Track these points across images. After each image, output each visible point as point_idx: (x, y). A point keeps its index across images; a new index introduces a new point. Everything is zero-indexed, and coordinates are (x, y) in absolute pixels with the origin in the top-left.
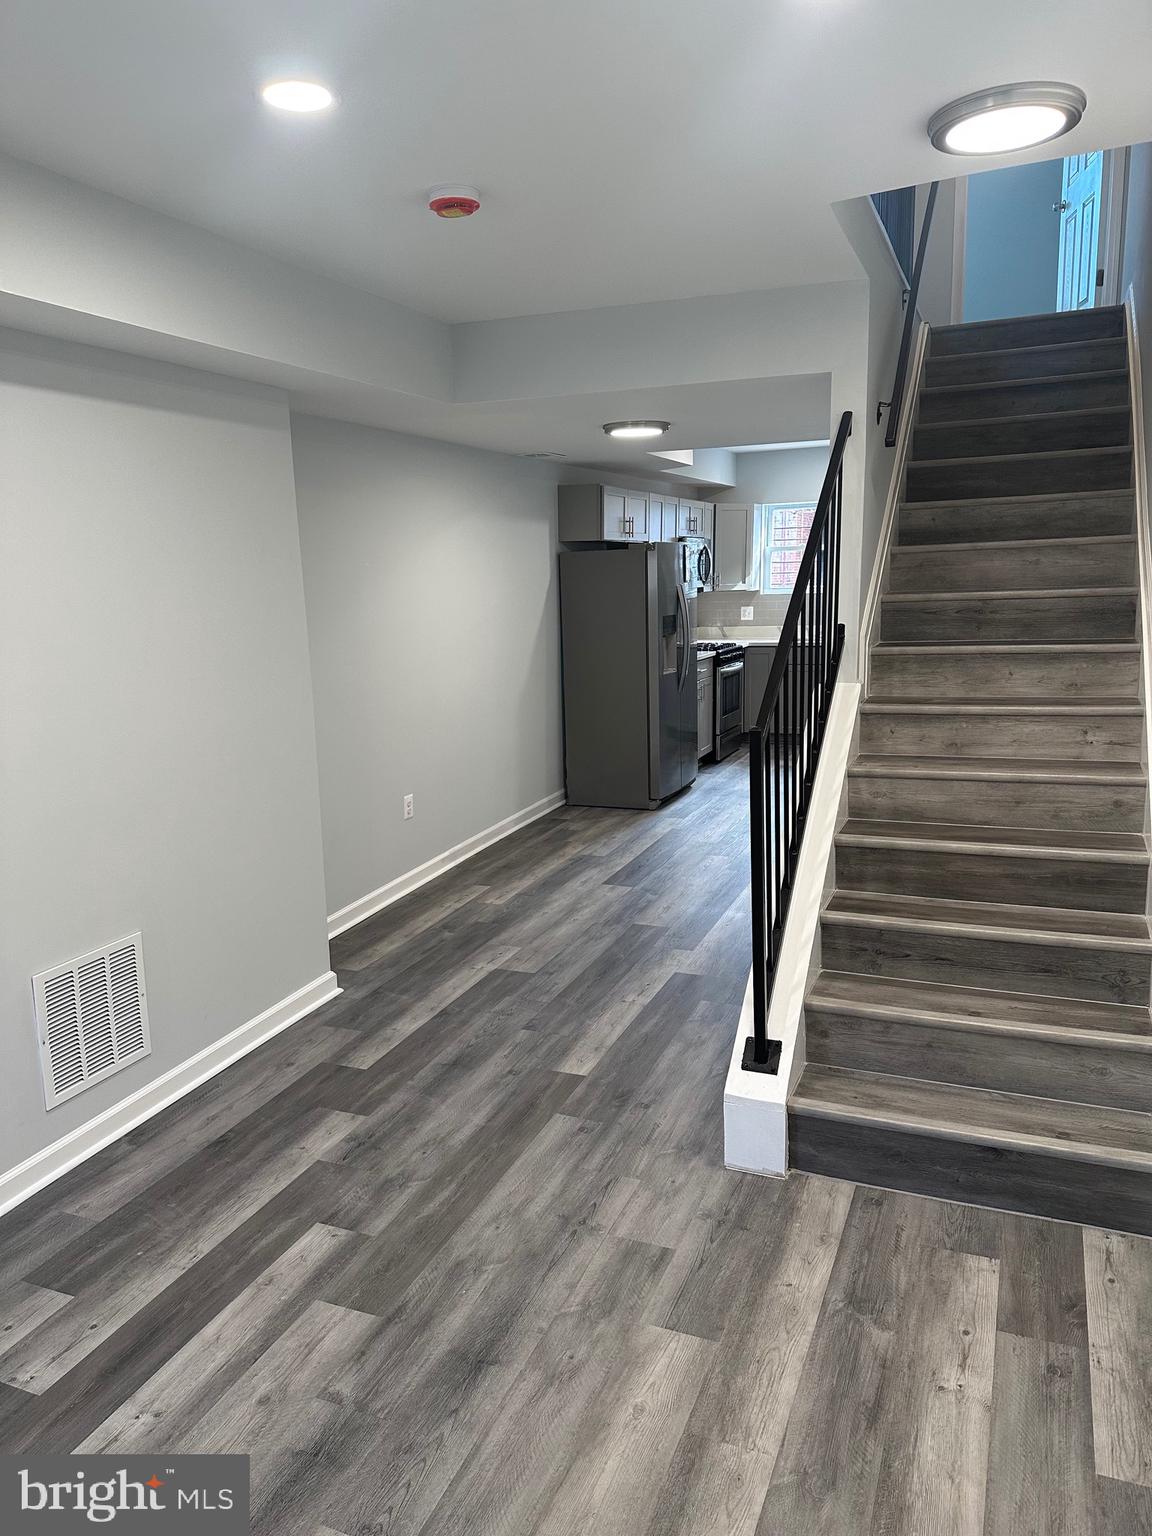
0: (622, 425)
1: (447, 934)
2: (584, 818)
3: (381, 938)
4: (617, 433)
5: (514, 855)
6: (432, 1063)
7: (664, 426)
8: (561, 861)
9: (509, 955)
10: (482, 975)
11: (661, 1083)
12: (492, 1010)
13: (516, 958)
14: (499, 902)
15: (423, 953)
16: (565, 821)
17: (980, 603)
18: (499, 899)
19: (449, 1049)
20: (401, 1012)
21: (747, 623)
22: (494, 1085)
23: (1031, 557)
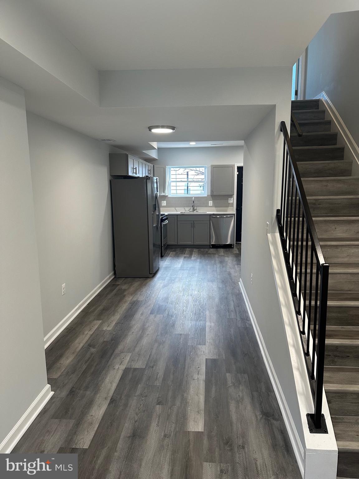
0: (157, 127)
1: (93, 350)
2: (125, 283)
3: (61, 356)
4: (154, 131)
5: (105, 303)
6: (122, 437)
7: (173, 128)
8: (127, 304)
9: (128, 358)
10: (120, 373)
11: (240, 429)
12: (136, 394)
13: (132, 360)
14: (110, 328)
15: (86, 362)
16: (118, 285)
17: (314, 201)
18: (109, 326)
19: (126, 425)
20: (90, 404)
21: (164, 207)
22: (161, 448)
23: (325, 184)
